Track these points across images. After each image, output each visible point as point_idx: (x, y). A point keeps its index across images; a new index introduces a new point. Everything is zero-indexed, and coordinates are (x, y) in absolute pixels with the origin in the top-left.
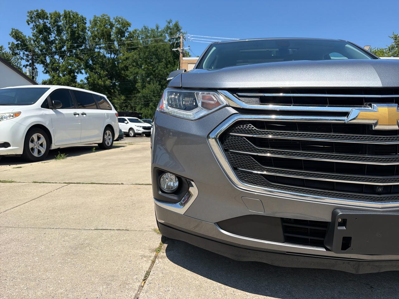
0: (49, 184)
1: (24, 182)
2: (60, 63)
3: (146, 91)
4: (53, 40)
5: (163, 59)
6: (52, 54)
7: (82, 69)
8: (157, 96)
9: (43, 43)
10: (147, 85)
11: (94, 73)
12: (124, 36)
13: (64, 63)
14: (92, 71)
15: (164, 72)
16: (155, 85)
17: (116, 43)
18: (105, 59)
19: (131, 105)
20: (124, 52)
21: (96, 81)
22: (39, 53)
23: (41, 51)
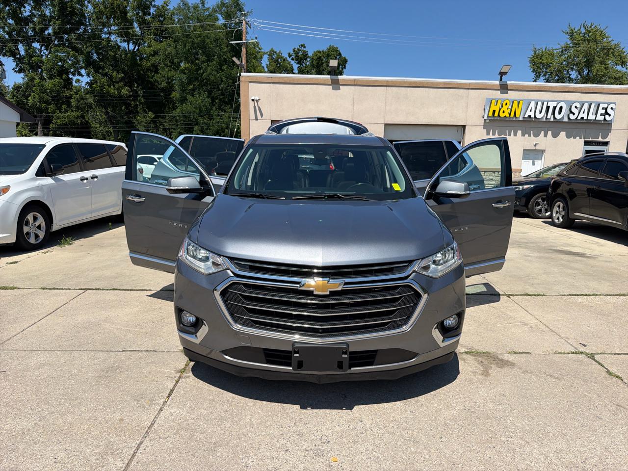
0: (61, 290)
1: (30, 288)
2: (43, 56)
3: (187, 107)
4: (29, 16)
5: (214, 57)
6: (28, 41)
7: (81, 68)
8: (205, 115)
9: (11, 21)
10: (189, 97)
11: (102, 74)
12: (149, 14)
13: (49, 56)
14: (97, 71)
15: (217, 76)
16: (201, 98)
17: (136, 25)
18: (118, 53)
19: (164, 126)
20: (151, 41)
21: (104, 88)
22: (5, 37)
23: (9, 34)
